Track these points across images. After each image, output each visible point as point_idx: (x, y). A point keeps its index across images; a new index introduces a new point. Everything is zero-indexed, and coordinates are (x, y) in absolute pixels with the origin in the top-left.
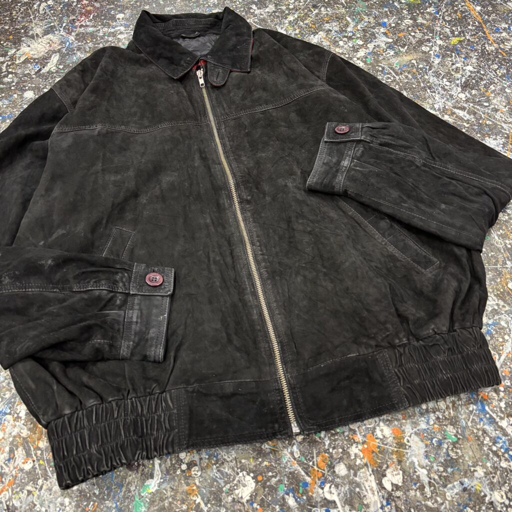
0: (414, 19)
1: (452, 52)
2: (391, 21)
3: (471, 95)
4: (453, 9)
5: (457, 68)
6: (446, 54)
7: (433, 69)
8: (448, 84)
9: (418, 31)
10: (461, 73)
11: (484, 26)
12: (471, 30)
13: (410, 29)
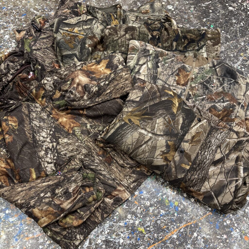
0: (151, 205)
1: (131, 230)
2: (145, 195)
3: (102, 245)
4: (169, 223)
5: (119, 235)
6: (129, 228)
7: (115, 224)
8: (106, 233)
9: (142, 210)
10: (117, 237)
11: (160, 242)
12: (154, 236)
13: (142, 206)
